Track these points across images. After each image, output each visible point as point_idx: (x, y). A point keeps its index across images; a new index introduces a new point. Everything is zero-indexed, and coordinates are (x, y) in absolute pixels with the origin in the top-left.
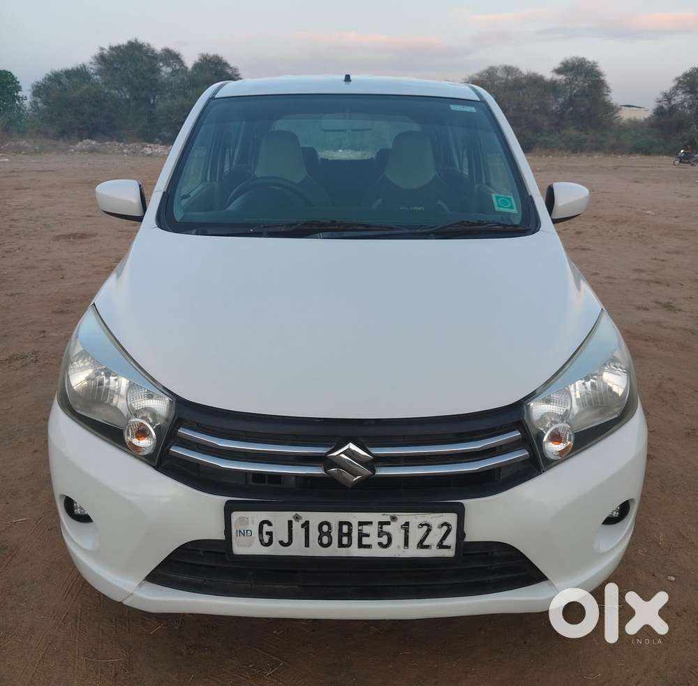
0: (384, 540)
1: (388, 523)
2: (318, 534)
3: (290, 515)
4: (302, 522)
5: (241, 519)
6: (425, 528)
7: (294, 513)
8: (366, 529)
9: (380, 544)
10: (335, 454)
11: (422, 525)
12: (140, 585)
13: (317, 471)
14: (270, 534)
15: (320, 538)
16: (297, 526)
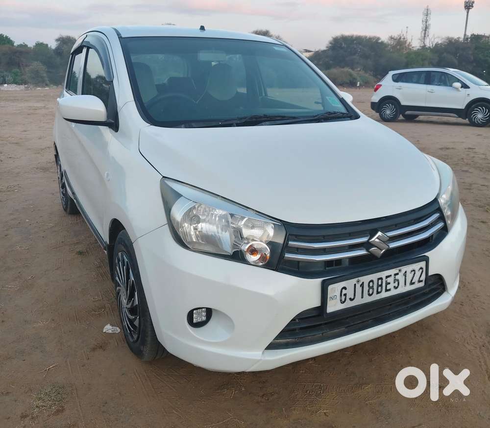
0: (396, 284)
1: (397, 274)
2: (368, 288)
3: (354, 281)
4: (361, 283)
5: (332, 289)
6: (413, 272)
7: (357, 279)
8: (389, 280)
9: (394, 287)
10: (373, 239)
11: (412, 271)
12: (263, 353)
13: (362, 252)
14: (345, 295)
15: (369, 291)
16: (358, 286)
